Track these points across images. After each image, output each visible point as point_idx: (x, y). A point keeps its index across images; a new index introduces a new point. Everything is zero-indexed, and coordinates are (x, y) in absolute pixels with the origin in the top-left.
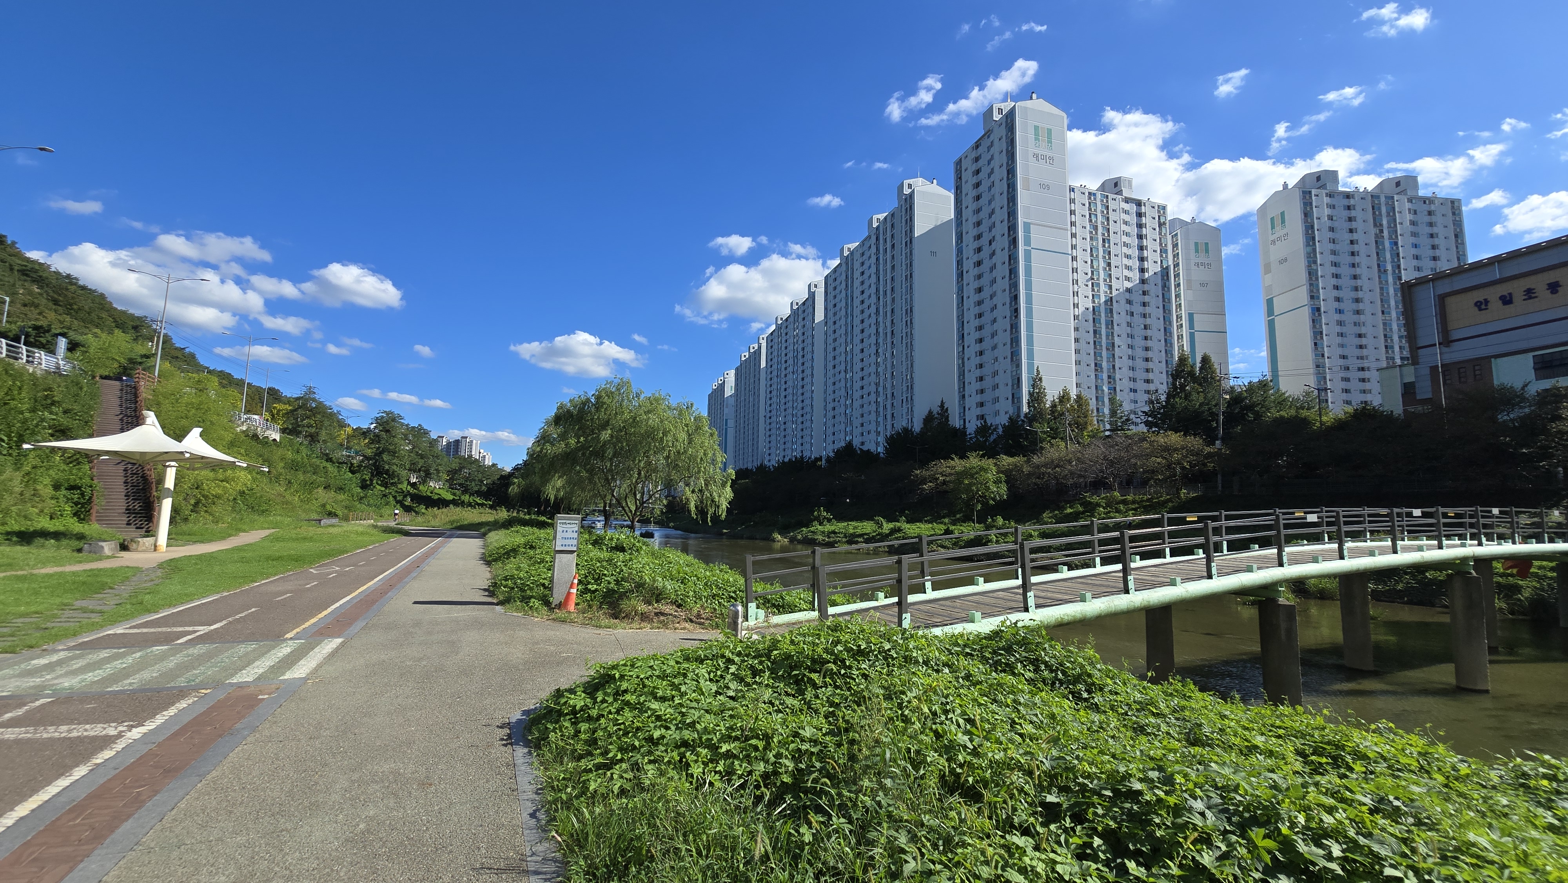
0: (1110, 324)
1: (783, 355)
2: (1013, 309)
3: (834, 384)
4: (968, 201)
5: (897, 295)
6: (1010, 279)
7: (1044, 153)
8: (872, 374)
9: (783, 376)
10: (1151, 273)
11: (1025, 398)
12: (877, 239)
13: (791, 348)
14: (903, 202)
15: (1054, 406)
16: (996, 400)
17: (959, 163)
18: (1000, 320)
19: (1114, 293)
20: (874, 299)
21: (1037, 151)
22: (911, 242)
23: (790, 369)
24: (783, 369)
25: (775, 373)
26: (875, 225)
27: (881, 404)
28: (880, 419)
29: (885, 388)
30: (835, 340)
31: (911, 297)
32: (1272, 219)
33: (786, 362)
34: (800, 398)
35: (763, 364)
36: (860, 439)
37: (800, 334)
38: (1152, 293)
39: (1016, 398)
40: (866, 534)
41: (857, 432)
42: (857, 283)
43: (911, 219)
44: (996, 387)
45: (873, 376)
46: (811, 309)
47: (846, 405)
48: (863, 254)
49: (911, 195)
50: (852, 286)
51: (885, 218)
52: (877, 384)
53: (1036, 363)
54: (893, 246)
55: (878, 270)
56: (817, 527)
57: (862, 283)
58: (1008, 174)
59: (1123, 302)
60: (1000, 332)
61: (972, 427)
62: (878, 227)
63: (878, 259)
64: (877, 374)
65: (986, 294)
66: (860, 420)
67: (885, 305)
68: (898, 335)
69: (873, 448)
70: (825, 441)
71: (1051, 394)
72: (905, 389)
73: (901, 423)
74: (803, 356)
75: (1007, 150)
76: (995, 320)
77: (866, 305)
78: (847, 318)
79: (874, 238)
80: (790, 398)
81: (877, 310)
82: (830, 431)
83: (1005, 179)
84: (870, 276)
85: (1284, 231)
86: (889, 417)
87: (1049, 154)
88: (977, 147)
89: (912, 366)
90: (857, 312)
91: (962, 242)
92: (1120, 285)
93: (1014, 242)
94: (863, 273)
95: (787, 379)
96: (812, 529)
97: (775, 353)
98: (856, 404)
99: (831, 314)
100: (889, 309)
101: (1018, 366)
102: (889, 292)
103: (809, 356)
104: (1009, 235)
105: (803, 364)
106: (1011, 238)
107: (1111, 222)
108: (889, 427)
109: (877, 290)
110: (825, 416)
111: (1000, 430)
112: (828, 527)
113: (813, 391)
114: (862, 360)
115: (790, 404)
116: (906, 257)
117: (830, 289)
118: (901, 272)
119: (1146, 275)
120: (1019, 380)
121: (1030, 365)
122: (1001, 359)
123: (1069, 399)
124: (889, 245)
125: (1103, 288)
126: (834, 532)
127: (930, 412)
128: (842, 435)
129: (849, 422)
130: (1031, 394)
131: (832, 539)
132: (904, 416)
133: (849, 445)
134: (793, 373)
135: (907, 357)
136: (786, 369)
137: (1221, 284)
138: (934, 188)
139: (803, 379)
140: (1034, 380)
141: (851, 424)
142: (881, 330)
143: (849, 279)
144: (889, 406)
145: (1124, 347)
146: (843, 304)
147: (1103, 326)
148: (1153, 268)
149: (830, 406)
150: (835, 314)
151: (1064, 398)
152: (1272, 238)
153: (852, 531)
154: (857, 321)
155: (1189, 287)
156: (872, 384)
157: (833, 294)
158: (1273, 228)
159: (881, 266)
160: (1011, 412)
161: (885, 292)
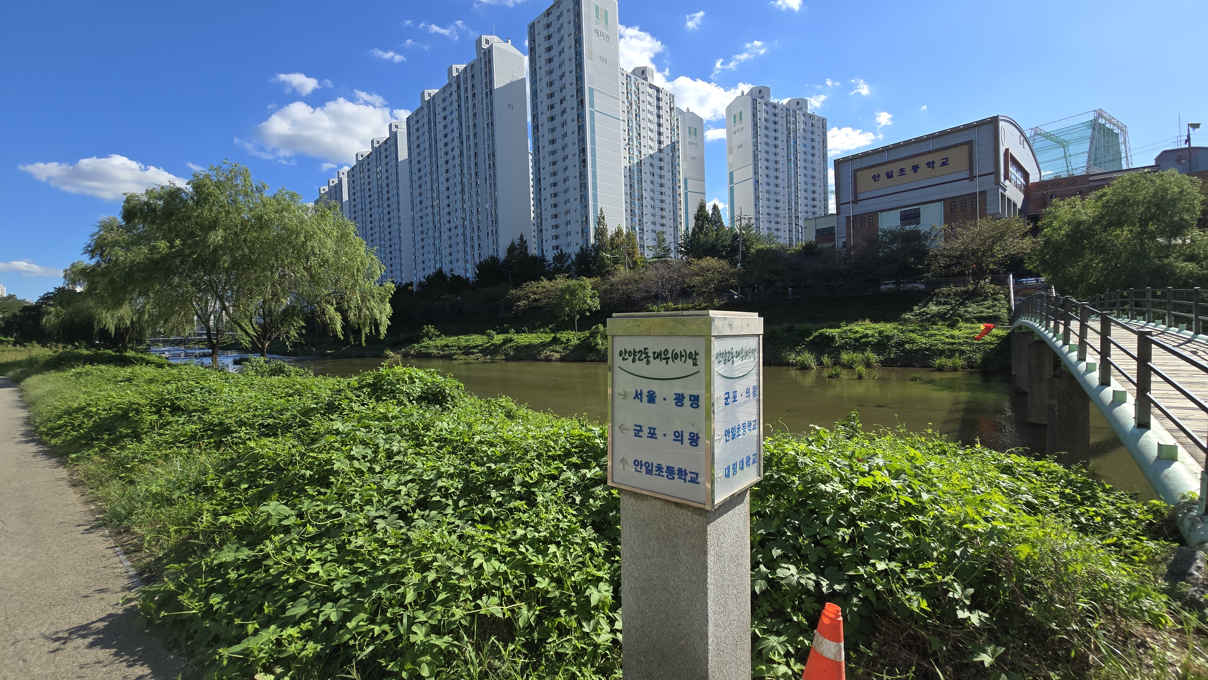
0: (640, 181)
1: (367, 190)
2: (581, 159)
3: (422, 218)
4: (541, 62)
5: (479, 140)
6: (579, 134)
7: (603, 31)
8: (458, 210)
9: (367, 209)
10: (665, 145)
11: (592, 233)
12: (458, 87)
13: (374, 183)
14: (482, 55)
15: (612, 239)
16: (568, 234)
17: (532, 27)
18: (571, 168)
19: (643, 157)
20: (457, 143)
21: (598, 28)
22: (491, 93)
23: (376, 203)
24: (367, 203)
25: (359, 207)
26: (455, 74)
27: (469, 236)
28: (468, 249)
29: (471, 222)
30: (420, 178)
31: (493, 143)
32: (735, 116)
33: (370, 196)
34: (387, 230)
35: (345, 198)
36: (450, 267)
37: (384, 171)
38: (665, 160)
39: (585, 232)
40: (480, 346)
41: (446, 260)
42: (440, 127)
43: (490, 72)
44: (568, 223)
45: (459, 212)
46: (393, 149)
47: (434, 237)
48: (444, 100)
49: (490, 50)
50: (435, 129)
51: (466, 68)
52: (464, 219)
53: (599, 206)
54: (474, 95)
55: (460, 116)
56: (426, 342)
57: (445, 127)
58: (576, 43)
59: (648, 165)
60: (571, 178)
61: (550, 255)
62: (458, 77)
63: (459, 106)
64: (464, 210)
65: (558, 145)
66: (449, 250)
67: (469, 148)
68: (482, 176)
69: (462, 274)
70: (415, 269)
71: (611, 231)
72: (490, 223)
73: (487, 252)
74: (388, 192)
75: (574, 21)
76: (566, 169)
77: (449, 148)
78: (431, 158)
79: (454, 87)
80: (377, 229)
81: (461, 153)
82: (419, 260)
83: (573, 47)
84: (452, 121)
85: (741, 126)
86: (476, 247)
87: (606, 33)
88: (548, 15)
89: (496, 204)
90: (441, 153)
91: (537, 98)
92: (647, 152)
93: (582, 103)
94: (445, 118)
95: (372, 212)
96: (423, 344)
97: (358, 188)
98: (445, 236)
99: (415, 153)
100: (472, 153)
101: (586, 206)
102: (472, 137)
103: (394, 192)
104: (577, 97)
105: (388, 199)
106: (579, 99)
107: (641, 102)
108: (476, 256)
109: (461, 134)
110: (414, 246)
111: (573, 257)
112: (439, 342)
113: (400, 224)
114: (448, 197)
115: (378, 235)
116: (487, 106)
117: (413, 130)
118: (482, 121)
119: (662, 146)
120: (587, 218)
121: (595, 207)
122: (572, 200)
123: (622, 234)
124: (470, 94)
125: (636, 153)
126: (447, 346)
127: (513, 243)
128: (432, 263)
129: (438, 251)
130: (596, 230)
131: (446, 352)
132: (490, 246)
133: (440, 271)
134: (378, 207)
135: (491, 196)
136: (370, 203)
137: (702, 159)
138: (508, 46)
139: (389, 213)
140: (599, 218)
141: (441, 254)
142: (465, 171)
143: (432, 123)
144: (476, 238)
145: (649, 199)
146: (427, 145)
147: (636, 182)
148: (666, 142)
149: (418, 238)
150: (419, 154)
151: (619, 233)
152: (734, 129)
153: (464, 344)
154: (441, 162)
155: (685, 159)
156: (459, 218)
157: (416, 135)
158: (735, 122)
159: (463, 113)
160: (581, 243)
161: (468, 138)
